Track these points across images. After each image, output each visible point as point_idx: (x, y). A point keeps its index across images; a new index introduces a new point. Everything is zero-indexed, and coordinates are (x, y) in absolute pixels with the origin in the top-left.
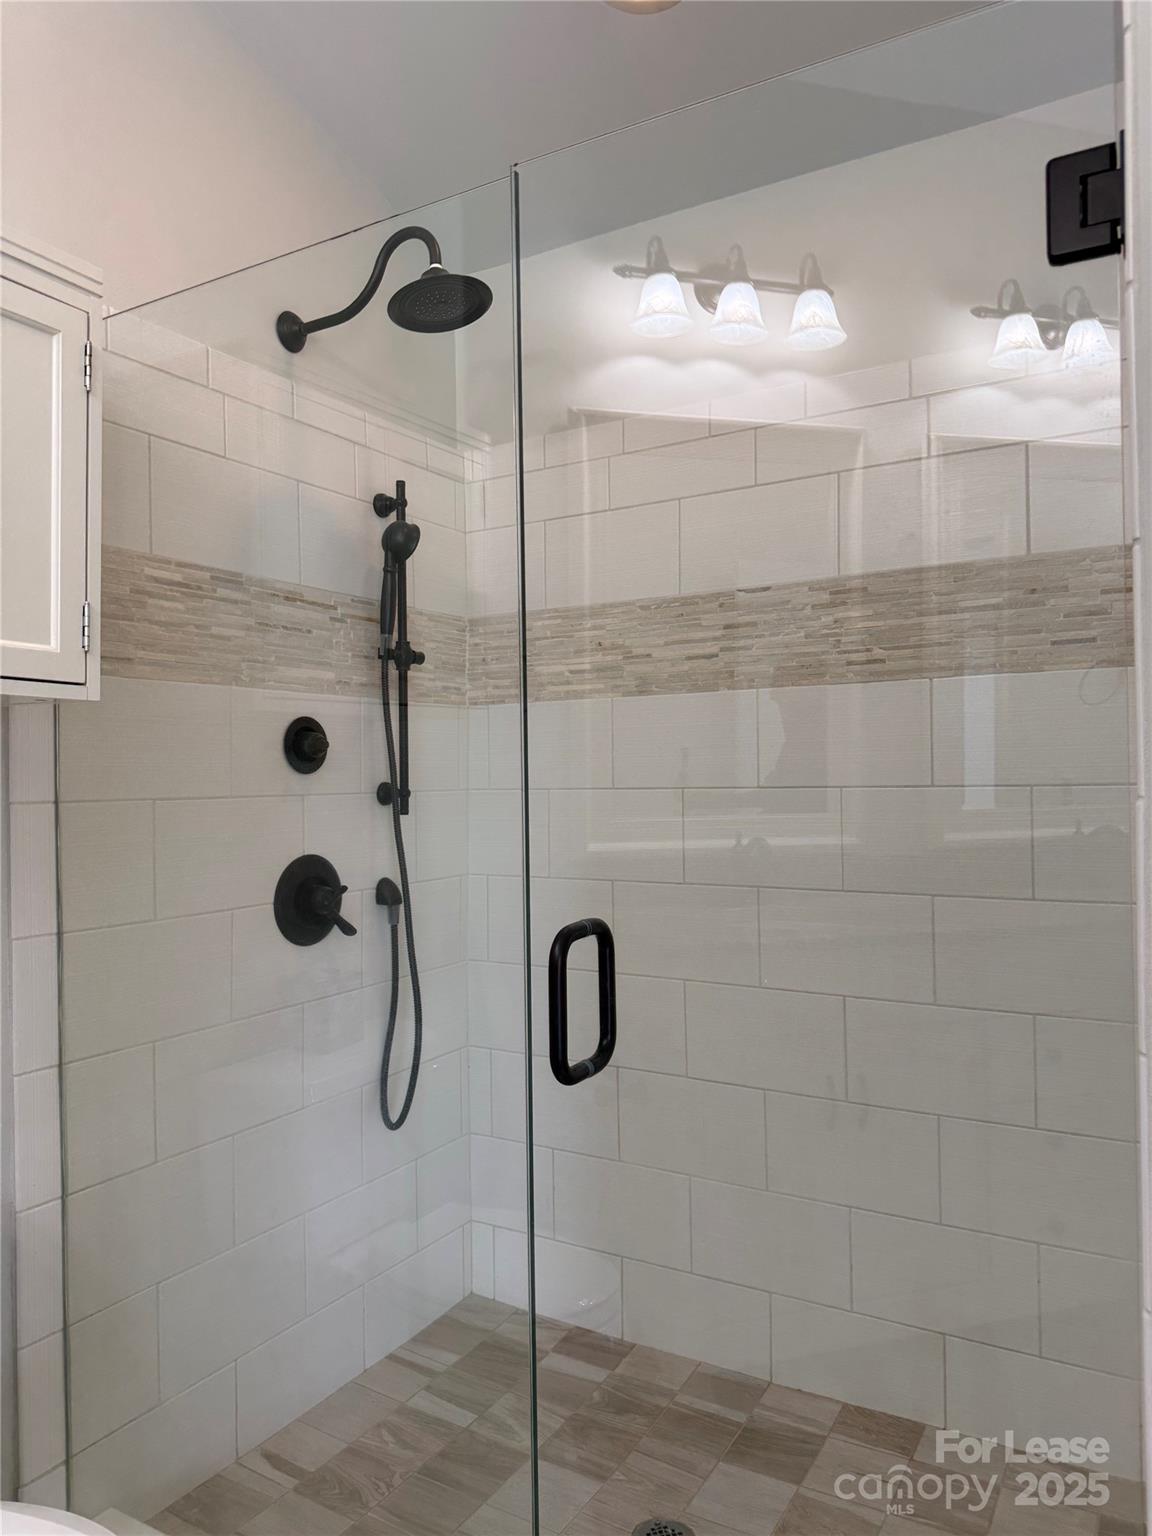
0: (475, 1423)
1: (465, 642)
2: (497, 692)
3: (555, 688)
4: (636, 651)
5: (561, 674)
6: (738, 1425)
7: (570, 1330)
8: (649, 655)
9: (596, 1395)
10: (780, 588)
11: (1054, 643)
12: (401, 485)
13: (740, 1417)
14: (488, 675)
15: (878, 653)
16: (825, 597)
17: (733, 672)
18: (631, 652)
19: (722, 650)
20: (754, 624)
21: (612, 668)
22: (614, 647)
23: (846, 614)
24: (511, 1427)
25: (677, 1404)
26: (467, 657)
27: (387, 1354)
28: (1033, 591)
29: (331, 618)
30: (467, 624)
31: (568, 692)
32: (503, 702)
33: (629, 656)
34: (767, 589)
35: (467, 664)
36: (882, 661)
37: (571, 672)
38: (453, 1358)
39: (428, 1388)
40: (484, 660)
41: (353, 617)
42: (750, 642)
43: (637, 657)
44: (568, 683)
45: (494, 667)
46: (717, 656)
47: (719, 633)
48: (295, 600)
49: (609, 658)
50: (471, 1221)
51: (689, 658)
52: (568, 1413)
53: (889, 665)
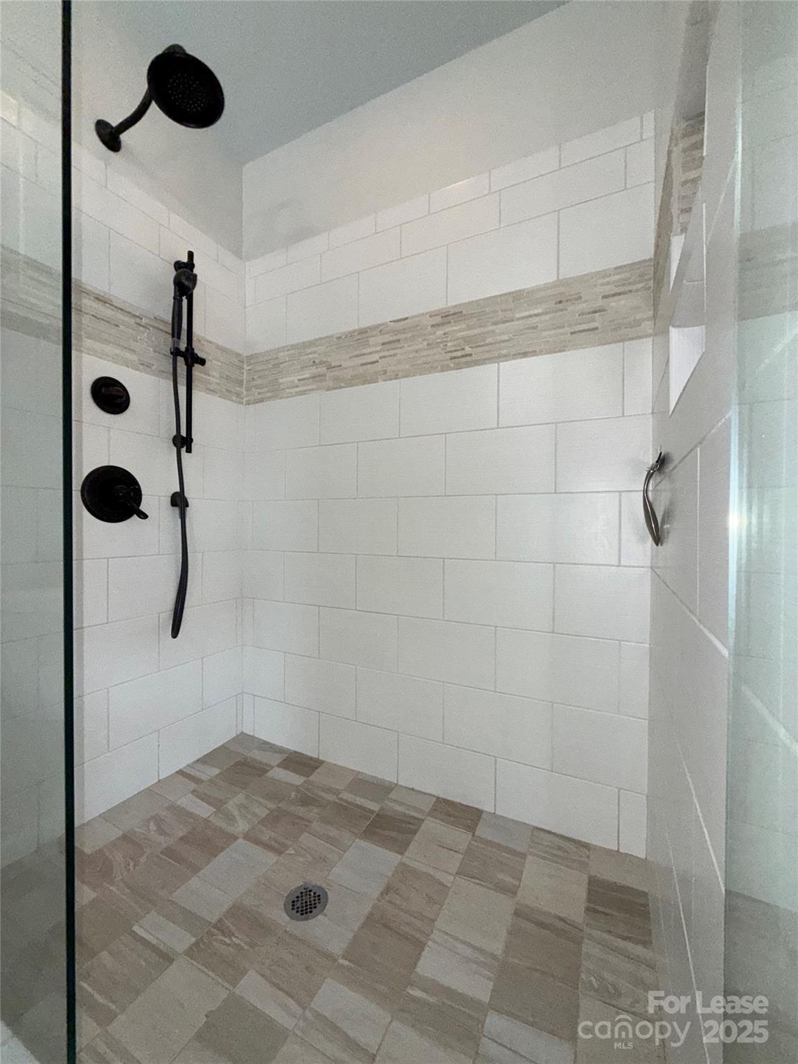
0: (213, 816)
1: (243, 368)
2: (259, 397)
3: (290, 391)
4: (333, 364)
5: (293, 382)
6: (372, 812)
7: (291, 753)
8: (341, 366)
9: (293, 794)
10: (413, 317)
11: (572, 333)
12: (191, 255)
13: (375, 807)
14: (257, 387)
15: (468, 350)
16: (438, 320)
17: (386, 370)
18: (330, 365)
19: (380, 358)
20: (398, 341)
21: (319, 376)
22: (321, 363)
23: (451, 329)
24: (234, 817)
25: (341, 799)
26: (245, 378)
27: (177, 770)
28: (560, 302)
29: (136, 323)
30: (245, 359)
31: (296, 392)
32: (262, 401)
33: (330, 367)
34: (406, 319)
35: (245, 382)
36: (471, 355)
37: (299, 380)
38: (216, 771)
39: (194, 792)
40: (253, 378)
41: (154, 327)
42: (395, 351)
43: (334, 367)
44: (297, 386)
45: (259, 382)
46: (378, 362)
47: (378, 349)
48: (105, 303)
49: (319, 369)
50: (243, 692)
51: (362, 365)
52: (272, 806)
53: (474, 357)
